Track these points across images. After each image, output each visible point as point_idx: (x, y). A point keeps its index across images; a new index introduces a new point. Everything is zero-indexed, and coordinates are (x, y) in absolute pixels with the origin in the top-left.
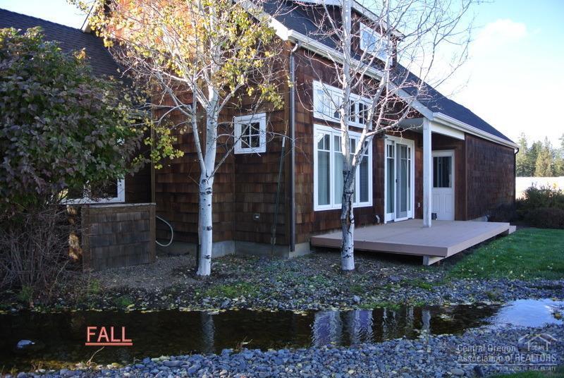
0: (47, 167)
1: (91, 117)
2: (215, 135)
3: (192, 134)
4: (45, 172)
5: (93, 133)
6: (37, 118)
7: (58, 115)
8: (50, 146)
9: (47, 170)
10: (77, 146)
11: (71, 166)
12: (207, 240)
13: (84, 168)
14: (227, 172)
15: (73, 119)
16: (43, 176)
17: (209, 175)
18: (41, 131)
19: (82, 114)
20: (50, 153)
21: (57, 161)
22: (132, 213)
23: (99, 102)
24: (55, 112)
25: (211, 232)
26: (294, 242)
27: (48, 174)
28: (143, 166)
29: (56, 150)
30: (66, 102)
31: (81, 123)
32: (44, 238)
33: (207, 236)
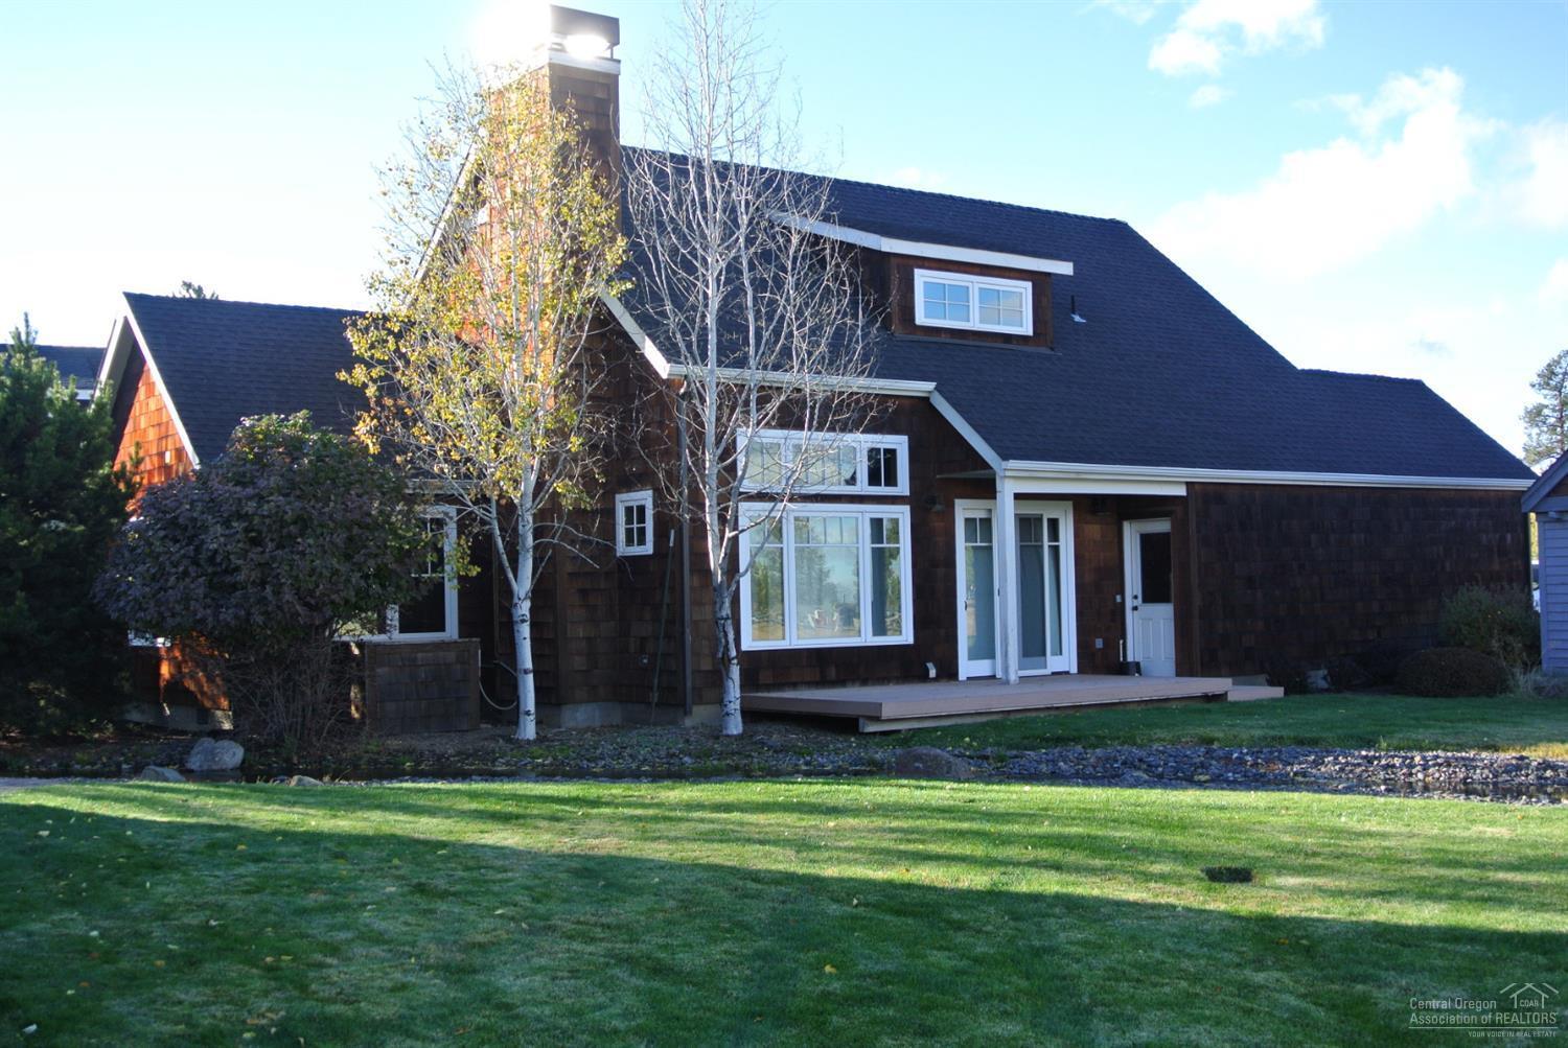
0: (311, 593)
1: (360, 531)
2: (530, 541)
3: (489, 536)
4: (308, 599)
5: (362, 552)
6: (299, 540)
7: (322, 534)
8: (313, 570)
9: (312, 596)
10: (343, 568)
11: (337, 592)
12: (525, 688)
13: (353, 594)
14: (602, 587)
15: (340, 538)
16: (307, 604)
17: (522, 596)
18: (303, 554)
19: (349, 529)
20: (314, 578)
21: (321, 587)
22: (441, 654)
23: (369, 515)
24: (319, 531)
25: (530, 677)
26: (689, 699)
27: (313, 602)
28: (432, 588)
29: (321, 573)
30: (331, 518)
31: (350, 539)
32: (315, 680)
33: (524, 681)
